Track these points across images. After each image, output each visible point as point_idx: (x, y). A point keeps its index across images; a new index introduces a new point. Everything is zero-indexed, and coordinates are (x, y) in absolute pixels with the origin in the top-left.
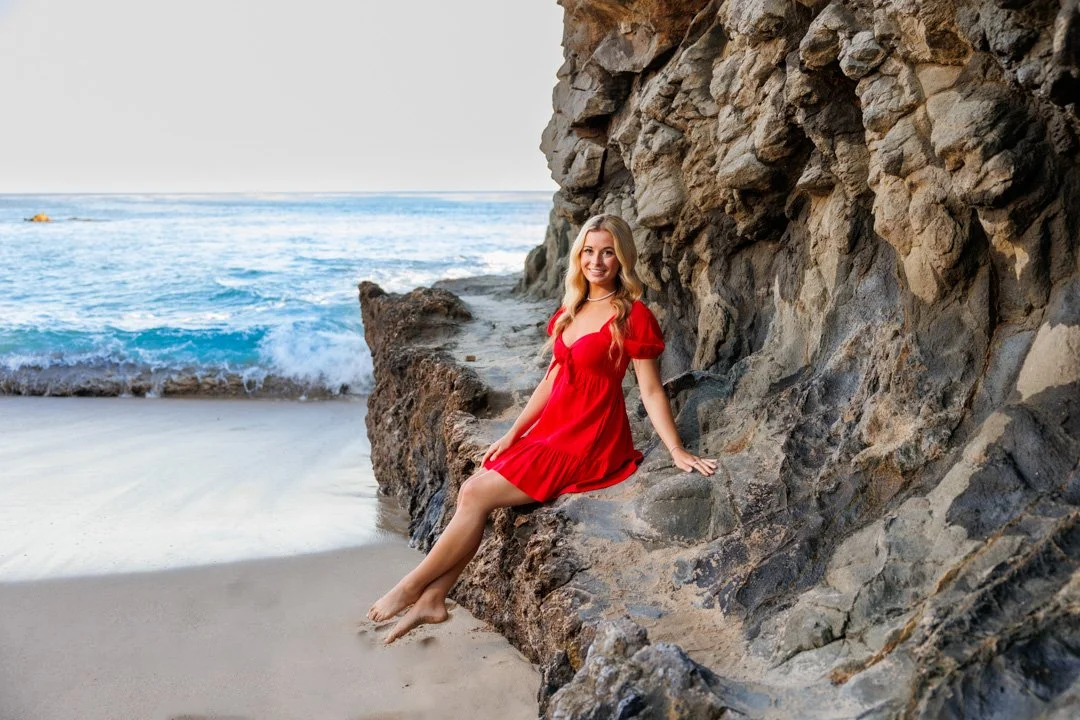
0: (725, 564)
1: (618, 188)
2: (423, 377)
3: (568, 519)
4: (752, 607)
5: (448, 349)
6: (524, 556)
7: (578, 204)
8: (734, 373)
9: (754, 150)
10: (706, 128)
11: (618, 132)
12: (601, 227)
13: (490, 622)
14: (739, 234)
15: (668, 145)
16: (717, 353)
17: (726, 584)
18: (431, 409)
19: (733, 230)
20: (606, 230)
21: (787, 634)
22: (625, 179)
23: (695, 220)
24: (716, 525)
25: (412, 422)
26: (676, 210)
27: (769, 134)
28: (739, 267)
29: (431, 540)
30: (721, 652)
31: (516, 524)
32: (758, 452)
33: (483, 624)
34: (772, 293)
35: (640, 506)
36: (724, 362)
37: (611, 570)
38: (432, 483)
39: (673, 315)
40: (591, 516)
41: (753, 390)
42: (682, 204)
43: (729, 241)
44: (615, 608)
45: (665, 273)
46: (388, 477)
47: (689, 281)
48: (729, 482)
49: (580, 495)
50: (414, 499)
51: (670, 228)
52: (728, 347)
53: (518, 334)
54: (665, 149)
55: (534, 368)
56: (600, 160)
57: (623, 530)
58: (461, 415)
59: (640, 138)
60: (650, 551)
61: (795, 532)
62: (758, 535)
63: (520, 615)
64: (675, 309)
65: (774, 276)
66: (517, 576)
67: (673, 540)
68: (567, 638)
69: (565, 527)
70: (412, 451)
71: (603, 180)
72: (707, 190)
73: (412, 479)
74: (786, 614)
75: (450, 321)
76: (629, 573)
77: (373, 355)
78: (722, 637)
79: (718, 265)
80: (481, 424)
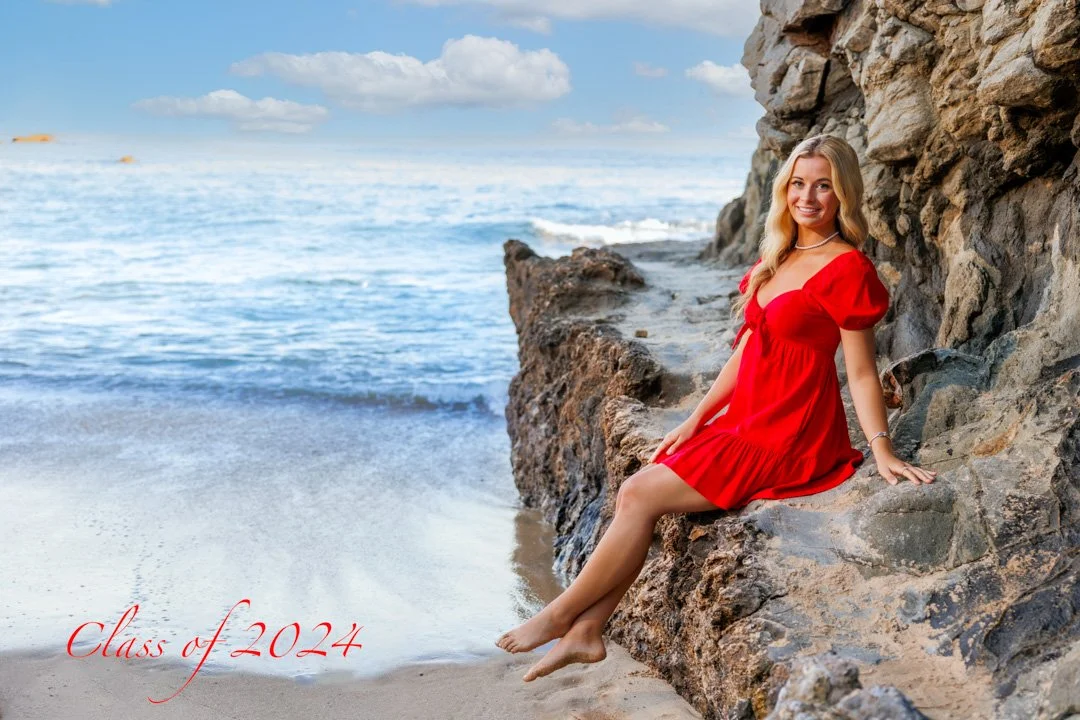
0: (969, 599)
1: (843, 111)
2: (580, 355)
3: (760, 531)
4: (1006, 656)
5: (612, 323)
6: (699, 578)
7: (789, 133)
8: (992, 353)
9: (1030, 53)
10: (964, 27)
11: (845, 36)
12: (816, 151)
13: (654, 665)
14: (1005, 168)
15: (913, 50)
16: (970, 328)
17: (971, 624)
18: (588, 395)
19: (998, 163)
20: (822, 156)
21: (1053, 691)
22: (852, 99)
23: (946, 151)
24: (960, 548)
25: (563, 412)
26: (920, 138)
27: (1052, 30)
28: (1004, 214)
29: (582, 561)
30: (960, 711)
31: (692, 538)
32: (1021, 455)
33: (643, 667)
34: (1050, 248)
35: (856, 520)
36: (979, 340)
37: (814, 599)
38: (585, 491)
39: (911, 278)
40: (790, 529)
41: (1017, 374)
42: (929, 130)
43: (991, 180)
44: (818, 648)
45: (902, 222)
46: (531, 484)
47: (934, 234)
48: (979, 493)
49: (777, 503)
50: (563, 510)
51: (911, 162)
52: (984, 321)
53: (704, 306)
54: (909, 57)
55: (724, 345)
56: (820, 75)
57: (833, 549)
58: (626, 401)
59: (875, 43)
60: (867, 578)
61: (1070, 561)
62: (1017, 563)
63: (692, 657)
64: (915, 271)
65: (1053, 225)
66: (691, 605)
67: (900, 565)
68: (753, 683)
69: (756, 540)
70: (562, 450)
71: (822, 102)
72: (965, 109)
73: (562, 487)
74: (1053, 666)
75: (617, 287)
76: (838, 604)
77: (519, 332)
78: (963, 693)
79: (976, 211)
80: (651, 414)
